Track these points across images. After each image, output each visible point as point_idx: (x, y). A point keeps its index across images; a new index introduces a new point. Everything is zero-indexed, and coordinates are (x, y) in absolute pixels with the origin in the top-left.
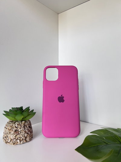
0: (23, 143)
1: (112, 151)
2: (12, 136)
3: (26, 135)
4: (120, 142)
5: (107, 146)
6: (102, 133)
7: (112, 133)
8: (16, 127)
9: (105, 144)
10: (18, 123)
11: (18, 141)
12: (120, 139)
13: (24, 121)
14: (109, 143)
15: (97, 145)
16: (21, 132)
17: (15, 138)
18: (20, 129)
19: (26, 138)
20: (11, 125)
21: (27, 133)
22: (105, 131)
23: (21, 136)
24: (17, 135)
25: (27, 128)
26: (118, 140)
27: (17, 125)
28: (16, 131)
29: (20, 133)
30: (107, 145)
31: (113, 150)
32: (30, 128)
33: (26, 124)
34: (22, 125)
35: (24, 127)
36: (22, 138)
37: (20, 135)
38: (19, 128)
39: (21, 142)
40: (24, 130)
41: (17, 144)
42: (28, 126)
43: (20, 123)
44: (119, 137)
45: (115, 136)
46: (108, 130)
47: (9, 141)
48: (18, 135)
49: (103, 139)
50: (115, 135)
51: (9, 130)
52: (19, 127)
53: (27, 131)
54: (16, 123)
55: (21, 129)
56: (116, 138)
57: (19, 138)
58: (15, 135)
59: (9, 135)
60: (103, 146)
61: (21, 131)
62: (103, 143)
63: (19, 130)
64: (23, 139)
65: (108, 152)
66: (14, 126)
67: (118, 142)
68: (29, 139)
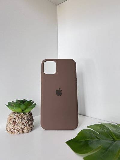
1: (100, 147)
3: (23, 126)
5: (98, 141)
6: (98, 128)
9: (98, 139)
11: (15, 131)
14: (101, 139)
15: (88, 140)
17: (13, 128)
19: (23, 129)
20: (11, 116)
21: (25, 125)
22: (102, 126)
23: (18, 127)
25: (24, 120)
28: (14, 121)
29: (17, 124)
32: (28, 120)
34: (20, 117)
35: (21, 119)
36: (19, 129)
39: (18, 132)
40: (21, 122)
42: (26, 119)
43: (19, 115)
44: (114, 133)
45: (110, 132)
46: (105, 125)
48: (15, 126)
49: (97, 134)
51: (9, 120)
52: (17, 118)
53: (24, 123)
55: (18, 121)
56: (110, 134)
57: (16, 129)
60: (94, 141)
62: (96, 138)
63: (17, 121)
65: (95, 148)
66: (13, 117)
67: (111, 139)
68: (27, 131)
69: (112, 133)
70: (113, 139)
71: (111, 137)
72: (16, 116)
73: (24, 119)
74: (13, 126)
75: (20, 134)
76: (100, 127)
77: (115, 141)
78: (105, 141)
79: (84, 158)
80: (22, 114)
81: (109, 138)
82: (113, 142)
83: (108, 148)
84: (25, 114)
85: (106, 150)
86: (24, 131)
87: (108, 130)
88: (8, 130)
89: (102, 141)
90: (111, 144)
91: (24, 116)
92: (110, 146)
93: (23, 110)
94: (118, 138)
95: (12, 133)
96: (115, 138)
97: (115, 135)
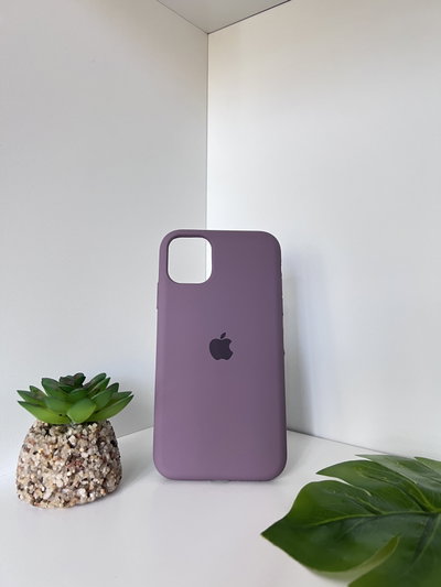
0: (97, 499)
1: (394, 540)
2: (59, 476)
3: (105, 471)
4: (424, 508)
5: (378, 521)
6: (361, 474)
7: (397, 477)
8: (71, 446)
9: (372, 515)
10: (75, 432)
11: (82, 492)
12: (423, 496)
13: (95, 425)
14: (384, 513)
16: (89, 463)
17: (71, 484)
18: (86, 450)
19: (105, 480)
20: (54, 438)
21: (109, 465)
22: (371, 467)
24: (77, 471)
25: (106, 447)
26: (417, 502)
27: (73, 437)
30: (376, 518)
31: (399, 538)
32: (114, 445)
33: (102, 433)
34: (91, 436)
36: (95, 480)
37: (87, 470)
38: (82, 450)
39: (91, 495)
40: (98, 454)
41: (76, 505)
42: (108, 441)
43: (84, 432)
44: (423, 490)
45: (408, 486)
46: (384, 464)
47: (46, 497)
49: (364, 497)
50: (405, 483)
51: (47, 457)
52: (82, 443)
54: (70, 433)
56: (411, 492)
58: (69, 474)
59: (45, 476)
60: (362, 521)
61: (89, 457)
62: (365, 511)
64: (96, 486)
65: (379, 544)
67: (418, 509)
71: (414, 503)
72: (76, 436)
73: (106, 443)
74: (73, 475)
76: (366, 469)
77: (434, 516)
81: (411, 506)
82: (427, 519)
83: (422, 541)
85: (418, 550)
86: (108, 485)
87: (397, 480)
89: (393, 518)
90: (427, 528)
92: (424, 536)
94: (437, 505)
95: (66, 503)
96: (428, 504)
97: (427, 493)
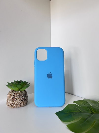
2: (11, 101)
3: (20, 102)
6: (82, 103)
8: (13, 96)
11: (15, 105)
12: (92, 109)
14: (82, 112)
15: (72, 112)
17: (13, 103)
19: (21, 104)
21: (22, 101)
23: (17, 102)
28: (13, 98)
29: (16, 100)
32: (24, 96)
34: (18, 94)
35: (19, 96)
36: (18, 103)
41: (14, 107)
42: (22, 96)
43: (17, 93)
48: (15, 101)
51: (9, 97)
53: (21, 99)
55: (17, 97)
57: (15, 103)
63: (16, 98)
66: (12, 94)
67: (90, 112)
68: (23, 105)
69: (91, 108)
70: (92, 112)
71: (90, 111)
72: (15, 94)
73: (21, 96)
74: (13, 102)
75: (18, 107)
77: (93, 114)
78: (85, 113)
79: (67, 125)
80: (20, 92)
81: (89, 111)
82: (91, 114)
83: (87, 119)
84: (21, 92)
85: (85, 121)
86: (21, 105)
87: (88, 105)
88: (9, 105)
90: (89, 116)
91: (21, 94)
92: (88, 118)
93: (19, 89)
94: (95, 112)
95: (12, 107)
96: (93, 111)
97: (94, 109)
